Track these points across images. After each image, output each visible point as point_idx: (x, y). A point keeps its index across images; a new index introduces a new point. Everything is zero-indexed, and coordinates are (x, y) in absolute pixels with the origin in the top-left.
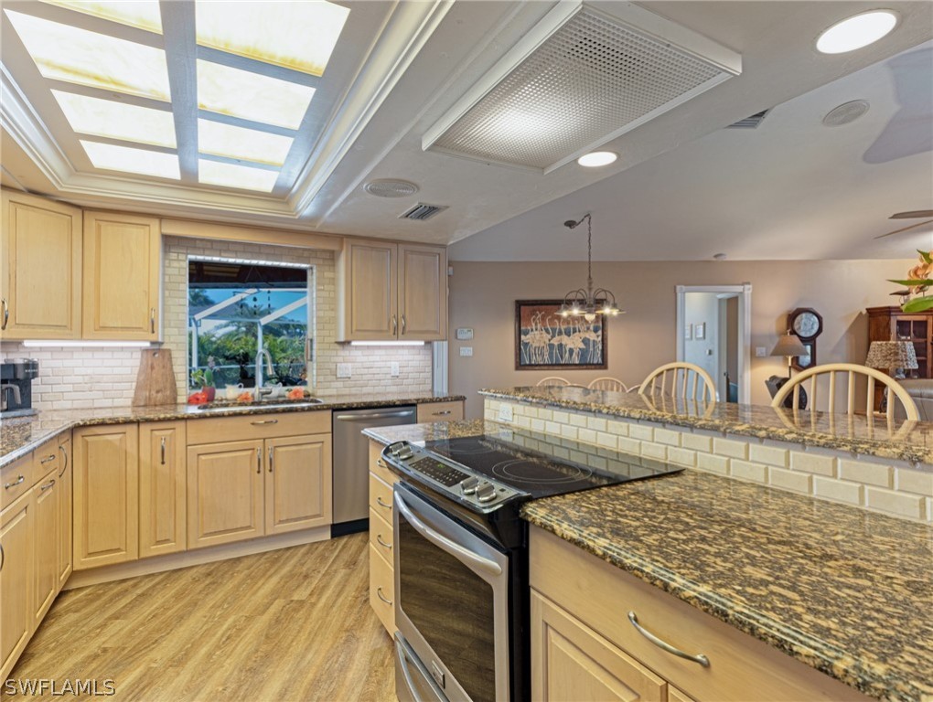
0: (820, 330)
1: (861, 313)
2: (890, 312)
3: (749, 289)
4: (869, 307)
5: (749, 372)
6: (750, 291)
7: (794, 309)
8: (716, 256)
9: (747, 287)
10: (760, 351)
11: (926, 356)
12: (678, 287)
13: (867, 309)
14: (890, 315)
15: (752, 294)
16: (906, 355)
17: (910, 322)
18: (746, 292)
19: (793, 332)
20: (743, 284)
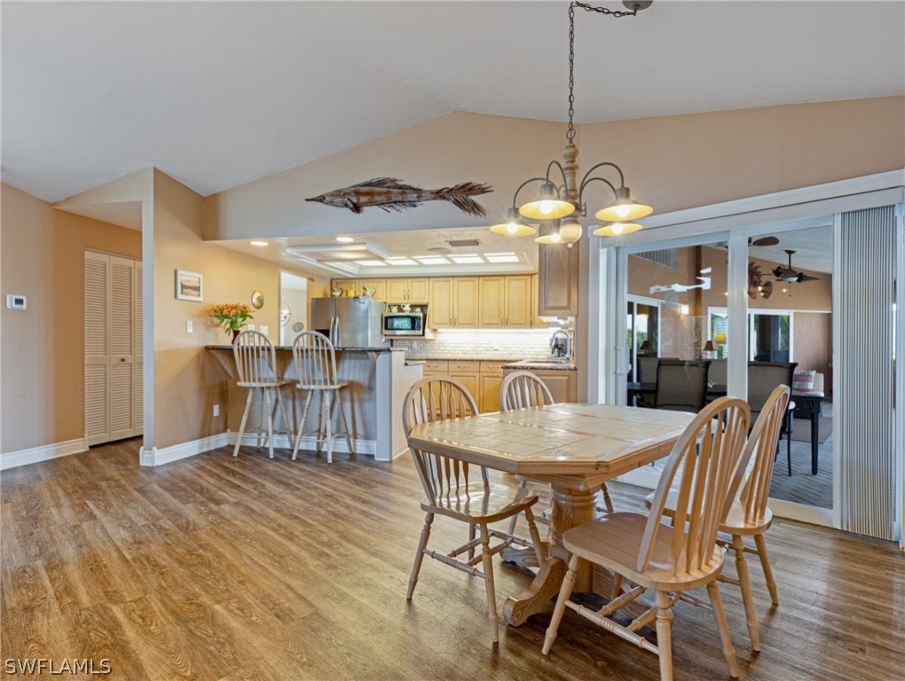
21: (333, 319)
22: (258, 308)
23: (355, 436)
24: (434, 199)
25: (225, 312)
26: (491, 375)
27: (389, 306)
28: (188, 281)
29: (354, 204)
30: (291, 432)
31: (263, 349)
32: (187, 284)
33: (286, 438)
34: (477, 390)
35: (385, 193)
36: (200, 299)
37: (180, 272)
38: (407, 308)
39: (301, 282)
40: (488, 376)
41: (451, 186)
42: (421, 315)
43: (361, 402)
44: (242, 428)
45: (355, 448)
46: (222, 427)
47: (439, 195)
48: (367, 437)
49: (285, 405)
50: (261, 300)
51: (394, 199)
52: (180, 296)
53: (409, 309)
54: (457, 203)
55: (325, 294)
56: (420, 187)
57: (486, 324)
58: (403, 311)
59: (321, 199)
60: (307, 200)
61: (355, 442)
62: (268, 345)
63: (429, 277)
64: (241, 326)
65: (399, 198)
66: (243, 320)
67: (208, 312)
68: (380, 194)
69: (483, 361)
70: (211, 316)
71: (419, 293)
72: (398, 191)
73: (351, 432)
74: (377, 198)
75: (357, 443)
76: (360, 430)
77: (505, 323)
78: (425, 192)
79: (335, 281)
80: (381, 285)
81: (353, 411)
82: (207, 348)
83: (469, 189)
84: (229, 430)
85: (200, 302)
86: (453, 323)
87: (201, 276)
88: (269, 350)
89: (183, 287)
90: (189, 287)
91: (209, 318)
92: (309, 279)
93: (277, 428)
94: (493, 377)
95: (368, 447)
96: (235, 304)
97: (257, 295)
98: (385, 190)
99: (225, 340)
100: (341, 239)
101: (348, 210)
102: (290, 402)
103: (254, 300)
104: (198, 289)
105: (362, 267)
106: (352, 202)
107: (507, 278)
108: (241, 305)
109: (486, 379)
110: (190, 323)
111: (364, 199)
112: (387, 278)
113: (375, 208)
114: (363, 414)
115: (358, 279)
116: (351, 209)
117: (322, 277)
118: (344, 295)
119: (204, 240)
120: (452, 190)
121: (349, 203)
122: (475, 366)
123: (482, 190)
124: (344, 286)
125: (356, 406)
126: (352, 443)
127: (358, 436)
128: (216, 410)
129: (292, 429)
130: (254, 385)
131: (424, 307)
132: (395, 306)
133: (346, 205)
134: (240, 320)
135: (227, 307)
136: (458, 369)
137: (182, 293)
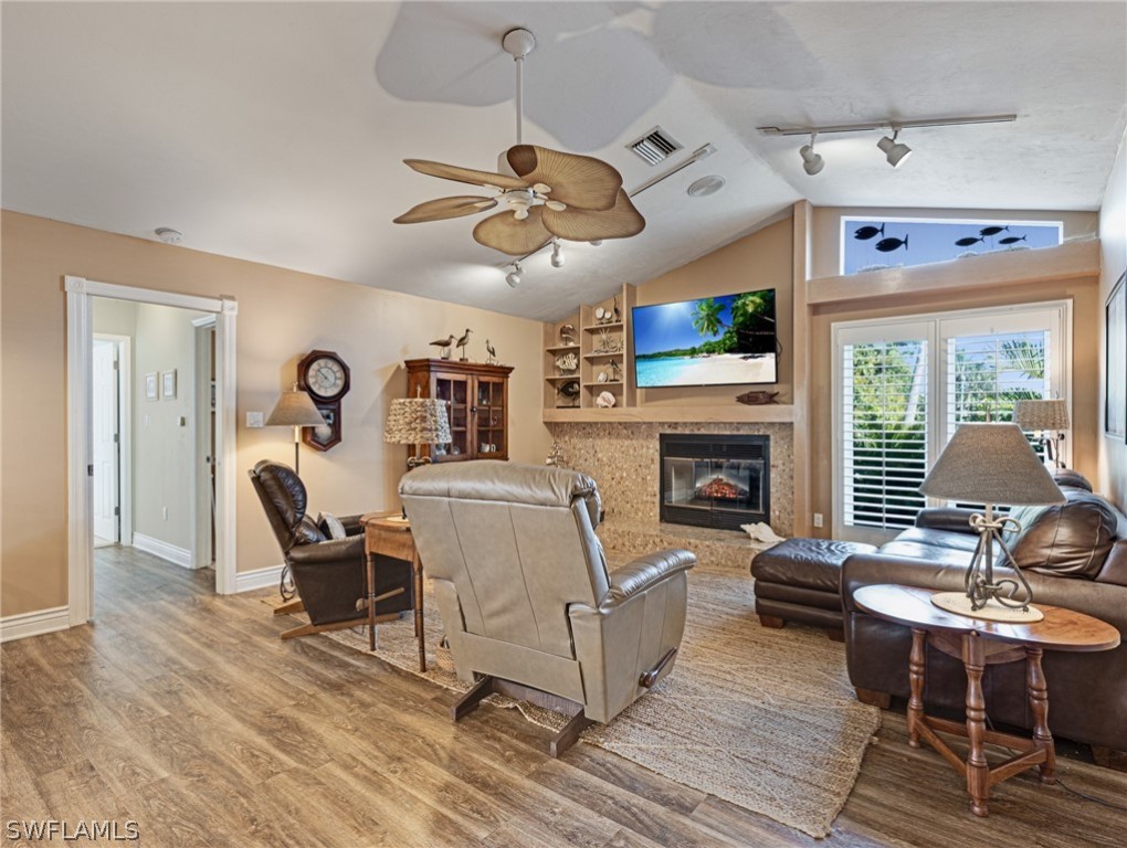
0: (346, 388)
1: (399, 367)
2: (429, 366)
3: (232, 309)
4: (408, 358)
5: (234, 454)
6: (235, 313)
7: (309, 352)
8: (159, 232)
9: (228, 303)
10: (255, 418)
11: (465, 426)
12: (69, 280)
13: (407, 362)
14: (429, 371)
15: (238, 317)
16: (435, 421)
17: (449, 381)
18: (226, 312)
19: (306, 388)
20: (221, 298)
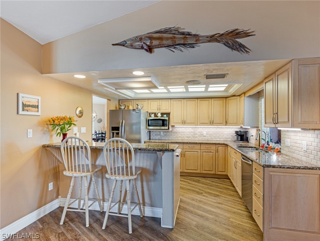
21: (121, 121)
22: (80, 117)
23: (144, 205)
24: (209, 41)
25: (56, 122)
26: (207, 151)
27: (149, 114)
28: (29, 102)
29: (148, 46)
30: (100, 200)
31: (82, 148)
32: (27, 103)
33: (97, 203)
34: (199, 159)
35: (171, 38)
36: (39, 114)
37: (21, 95)
38: (159, 115)
39: (104, 101)
40: (205, 152)
41: (221, 33)
42: (167, 118)
43: (148, 181)
44: (69, 196)
45: (144, 212)
46: (55, 195)
47: (212, 39)
48: (152, 205)
49: (97, 182)
50: (81, 112)
51: (177, 42)
52: (21, 112)
53: (160, 115)
54: (226, 44)
55: (116, 108)
56: (197, 33)
57: (201, 123)
58: (157, 117)
59: (123, 44)
60: (113, 45)
61: (144, 208)
62: (85, 145)
63: (171, 99)
64: (68, 130)
65: (182, 42)
66: (69, 127)
67: (46, 122)
68: (167, 39)
69: (202, 143)
70: (47, 124)
71: (165, 107)
72: (181, 36)
73: (141, 202)
74: (165, 42)
75: (146, 209)
76: (147, 200)
77: (212, 123)
78: (202, 36)
79: (121, 101)
80: (145, 103)
81: (142, 187)
82: (44, 146)
83: (236, 34)
84: (60, 197)
85: (39, 116)
86: (184, 123)
87: (39, 98)
88: (86, 148)
89: (24, 105)
90: (29, 106)
91: (46, 126)
92: (108, 100)
93: (91, 197)
94: (208, 152)
95: (153, 212)
96: (64, 116)
97: (79, 109)
98: (171, 35)
99: (57, 140)
100: (136, 73)
101: (143, 51)
102: (100, 180)
103: (77, 112)
104: (37, 107)
105: (136, 93)
106: (146, 45)
107: (213, 99)
108: (68, 117)
109: (204, 153)
110: (30, 131)
111: (155, 43)
112: (148, 99)
113: (164, 49)
114: (149, 190)
115: (133, 99)
116: (146, 50)
117: (115, 99)
118: (126, 109)
119: (42, 74)
120: (222, 35)
121: (144, 45)
122: (198, 147)
123: (247, 35)
124: (127, 104)
125: (145, 184)
126: (142, 208)
127: (146, 204)
128: (51, 186)
129: (101, 198)
130: (75, 175)
131: (168, 114)
132: (152, 113)
133: (142, 48)
134: (67, 126)
135: (58, 118)
136: (189, 148)
137: (23, 110)
